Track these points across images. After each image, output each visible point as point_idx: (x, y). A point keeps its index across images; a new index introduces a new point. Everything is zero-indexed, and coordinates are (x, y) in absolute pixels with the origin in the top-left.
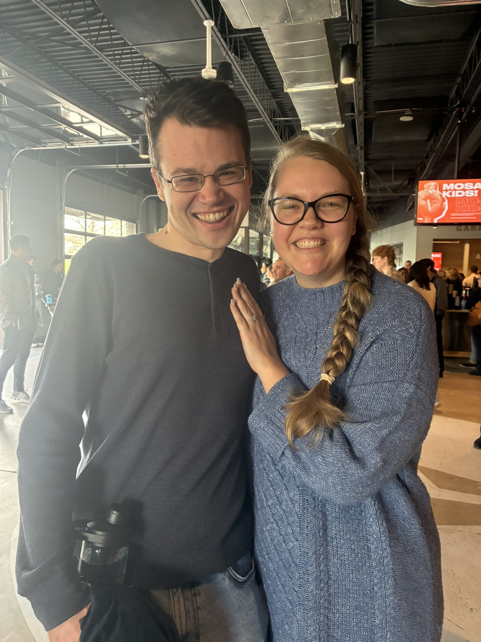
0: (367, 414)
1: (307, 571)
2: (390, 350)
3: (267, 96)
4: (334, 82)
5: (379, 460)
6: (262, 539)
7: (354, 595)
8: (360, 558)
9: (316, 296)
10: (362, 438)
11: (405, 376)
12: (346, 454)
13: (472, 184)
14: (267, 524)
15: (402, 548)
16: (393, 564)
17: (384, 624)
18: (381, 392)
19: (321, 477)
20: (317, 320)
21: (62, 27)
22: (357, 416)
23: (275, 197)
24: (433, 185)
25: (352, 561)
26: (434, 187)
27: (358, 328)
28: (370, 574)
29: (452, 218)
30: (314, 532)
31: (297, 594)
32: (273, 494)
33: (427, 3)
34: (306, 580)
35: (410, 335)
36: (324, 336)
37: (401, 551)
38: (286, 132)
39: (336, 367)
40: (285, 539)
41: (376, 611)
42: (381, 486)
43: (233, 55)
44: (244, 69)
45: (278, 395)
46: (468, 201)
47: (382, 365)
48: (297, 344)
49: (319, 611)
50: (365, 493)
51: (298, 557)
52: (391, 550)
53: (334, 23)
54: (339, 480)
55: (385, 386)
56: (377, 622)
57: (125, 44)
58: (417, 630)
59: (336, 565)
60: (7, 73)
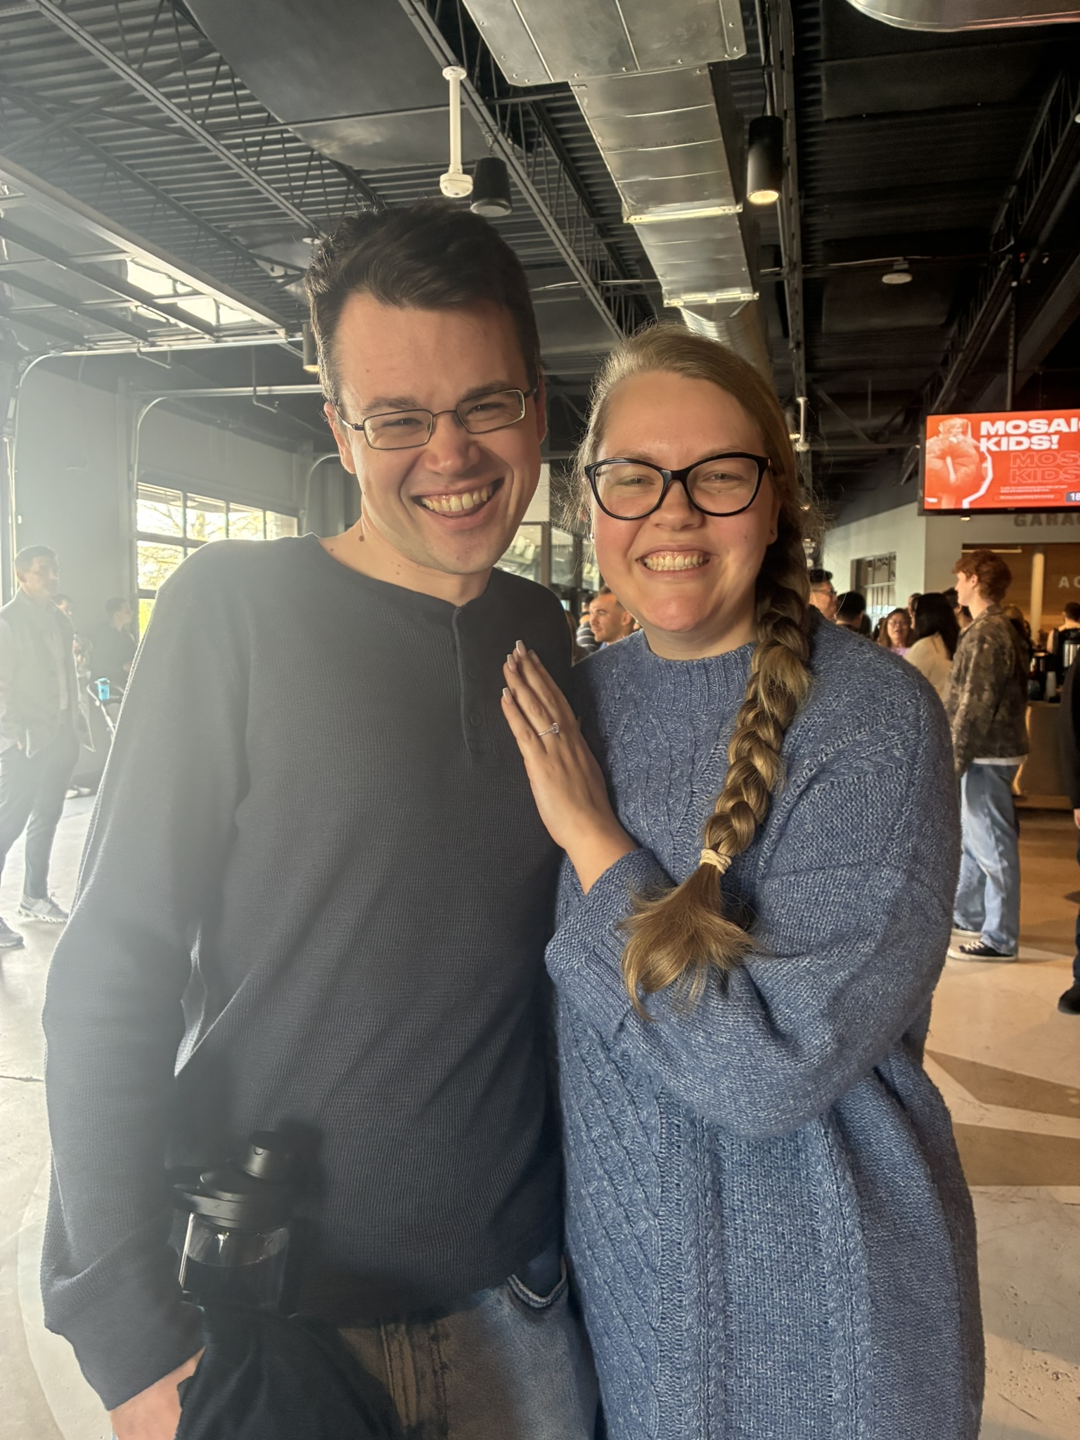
0: (802, 936)
1: (679, 1284)
2: (850, 797)
3: (585, 232)
4: (734, 202)
5: (829, 1038)
6: (579, 1214)
7: (783, 1337)
8: (795, 1254)
9: (690, 677)
10: (791, 990)
11: (885, 851)
12: (757, 1025)
13: (1046, 422)
14: (589, 1182)
15: (890, 1231)
16: (868, 1266)
17: (852, 1402)
18: (832, 889)
19: (704, 1078)
20: (694, 730)
21: (129, 85)
22: (780, 942)
23: (601, 458)
24: (958, 425)
25: (777, 1261)
26: (961, 430)
27: (782, 747)
28: (819, 1290)
29: (1002, 497)
30: (694, 1196)
31: (657, 1335)
32: (602, 1113)
33: (937, 23)
34: (675, 1304)
35: (894, 763)
36: (708, 765)
37: (886, 1238)
38: (629, 312)
39: (733, 835)
40: (630, 1215)
41: (832, 1372)
42: (836, 1095)
43: (510, 141)
44: (535, 173)
45: (609, 898)
46: (1036, 459)
47: (834, 830)
48: (652, 783)
49: (705, 1373)
50: (801, 1111)
51: (659, 1253)
52: (864, 1235)
53: (733, 71)
54: (743, 1082)
55: (841, 875)
56: (836, 1396)
57: (269, 121)
58: (925, 1414)
59: (743, 1271)
60: (6, 186)
